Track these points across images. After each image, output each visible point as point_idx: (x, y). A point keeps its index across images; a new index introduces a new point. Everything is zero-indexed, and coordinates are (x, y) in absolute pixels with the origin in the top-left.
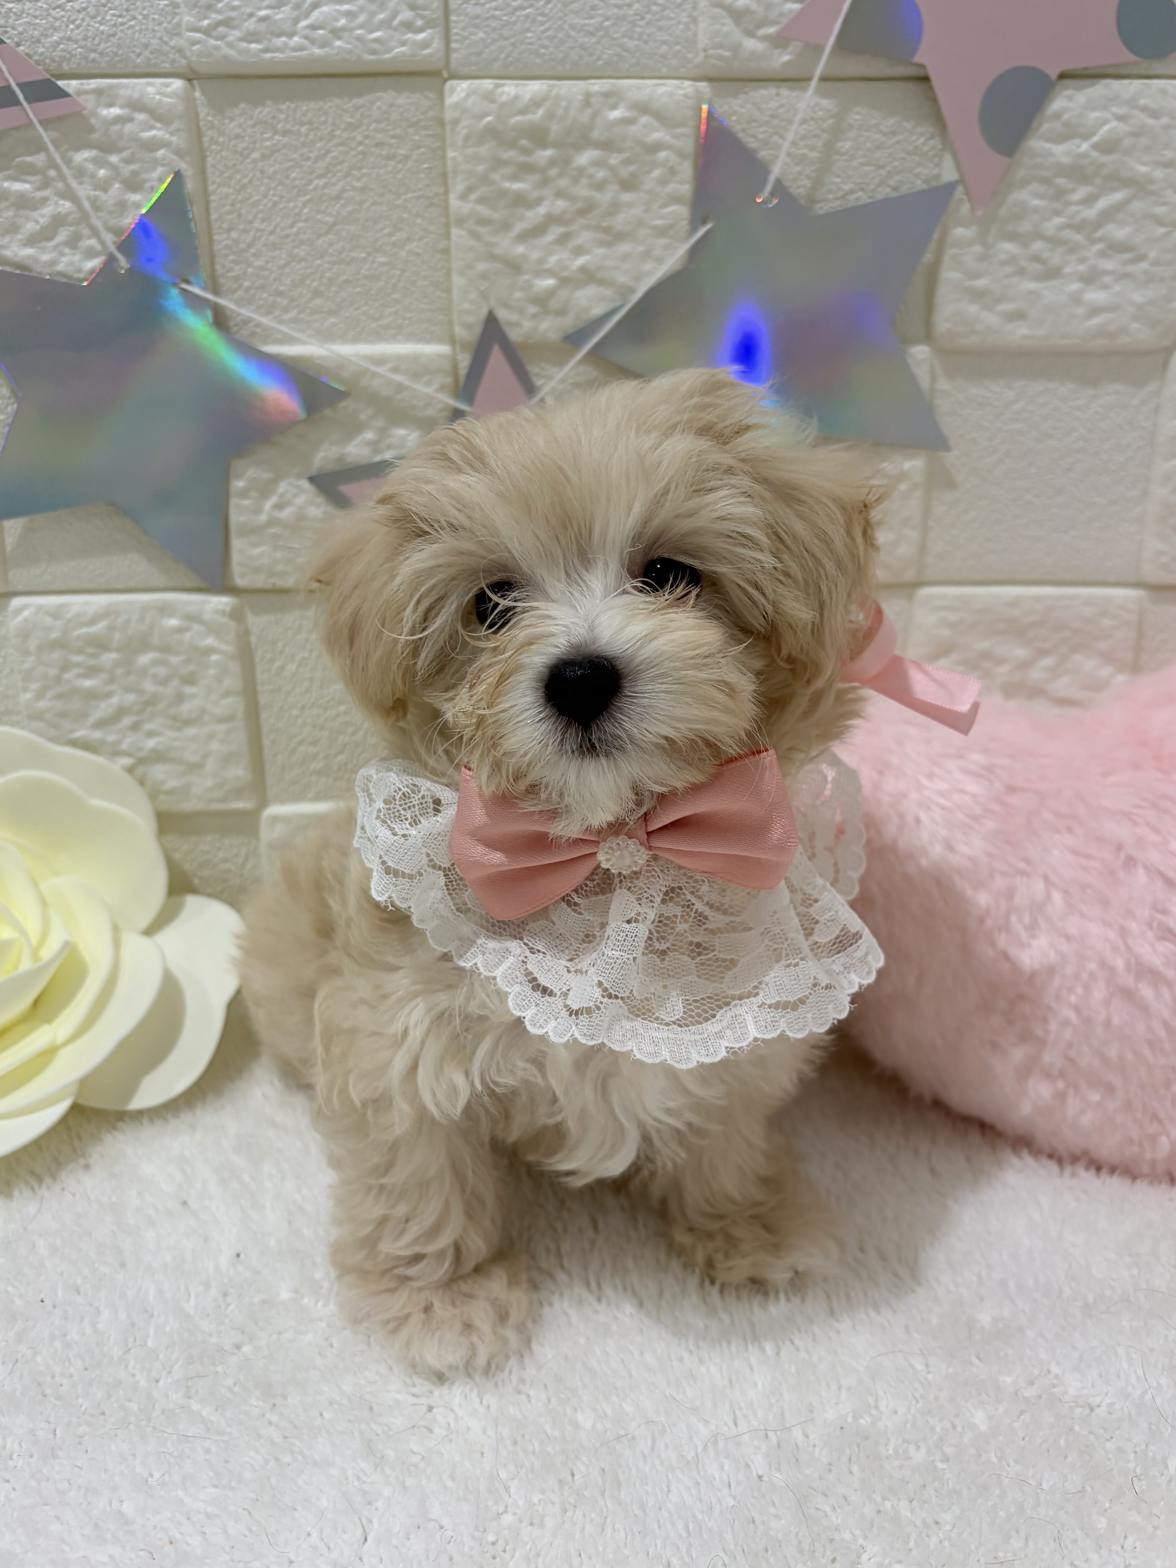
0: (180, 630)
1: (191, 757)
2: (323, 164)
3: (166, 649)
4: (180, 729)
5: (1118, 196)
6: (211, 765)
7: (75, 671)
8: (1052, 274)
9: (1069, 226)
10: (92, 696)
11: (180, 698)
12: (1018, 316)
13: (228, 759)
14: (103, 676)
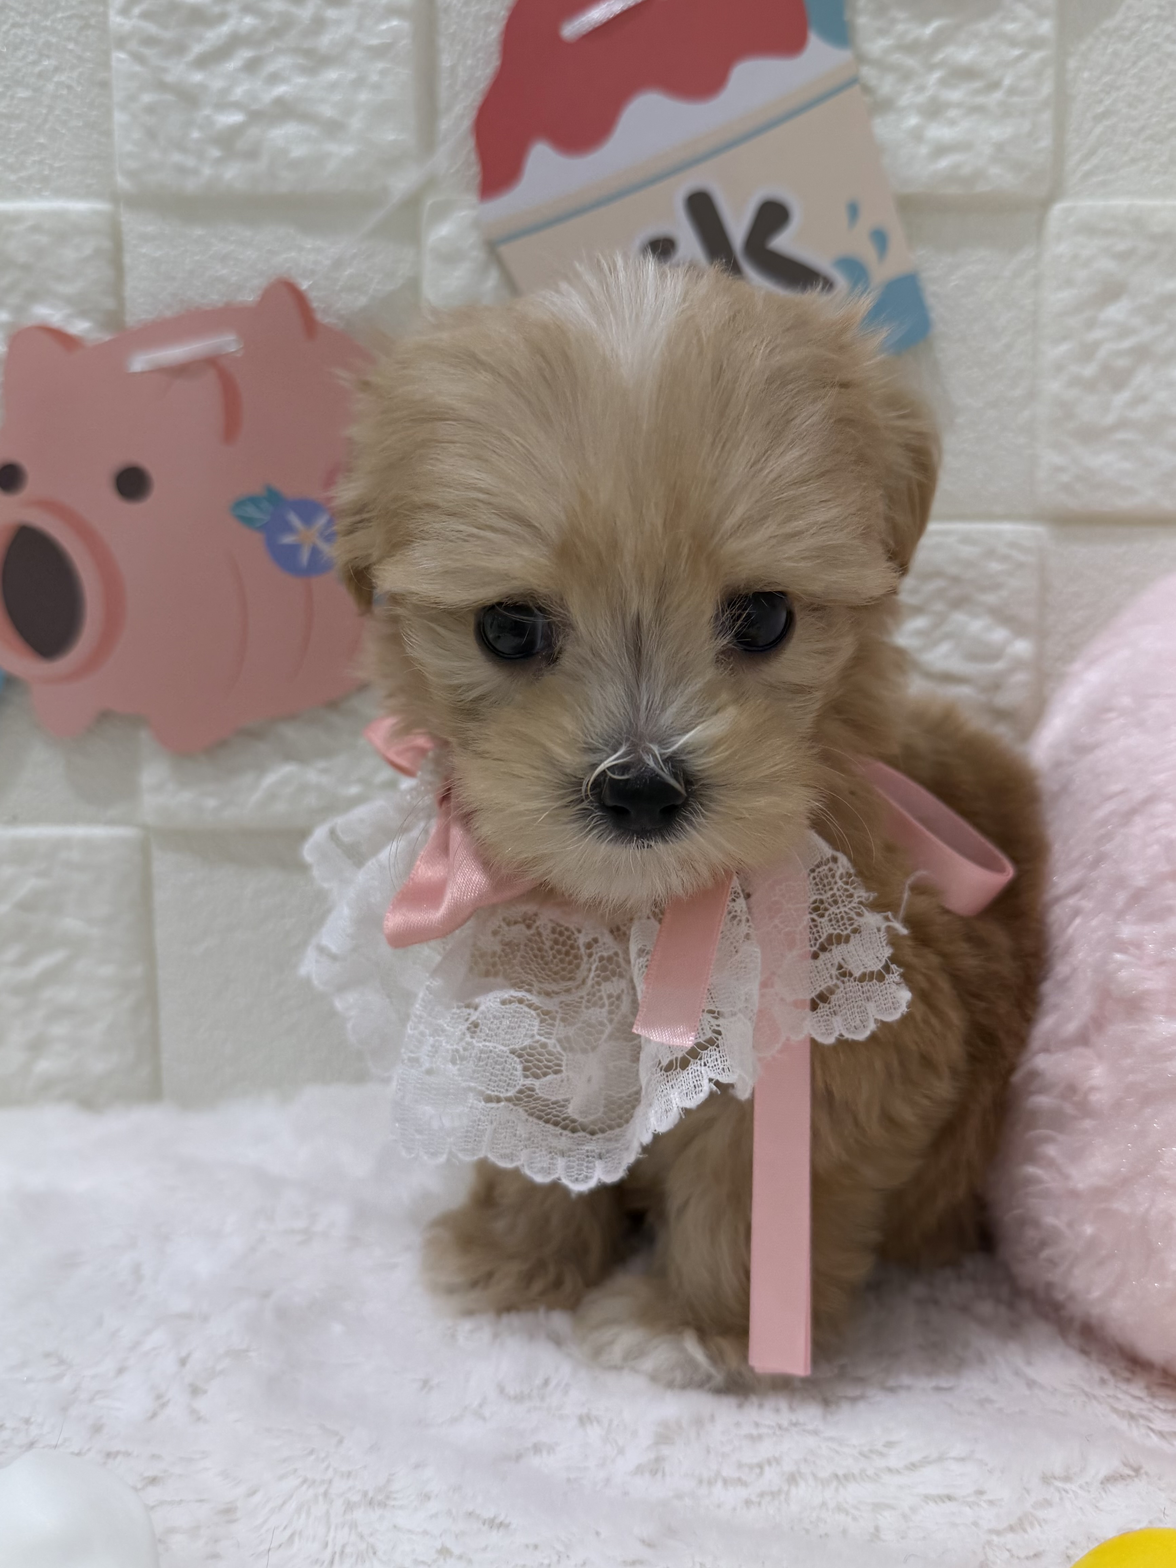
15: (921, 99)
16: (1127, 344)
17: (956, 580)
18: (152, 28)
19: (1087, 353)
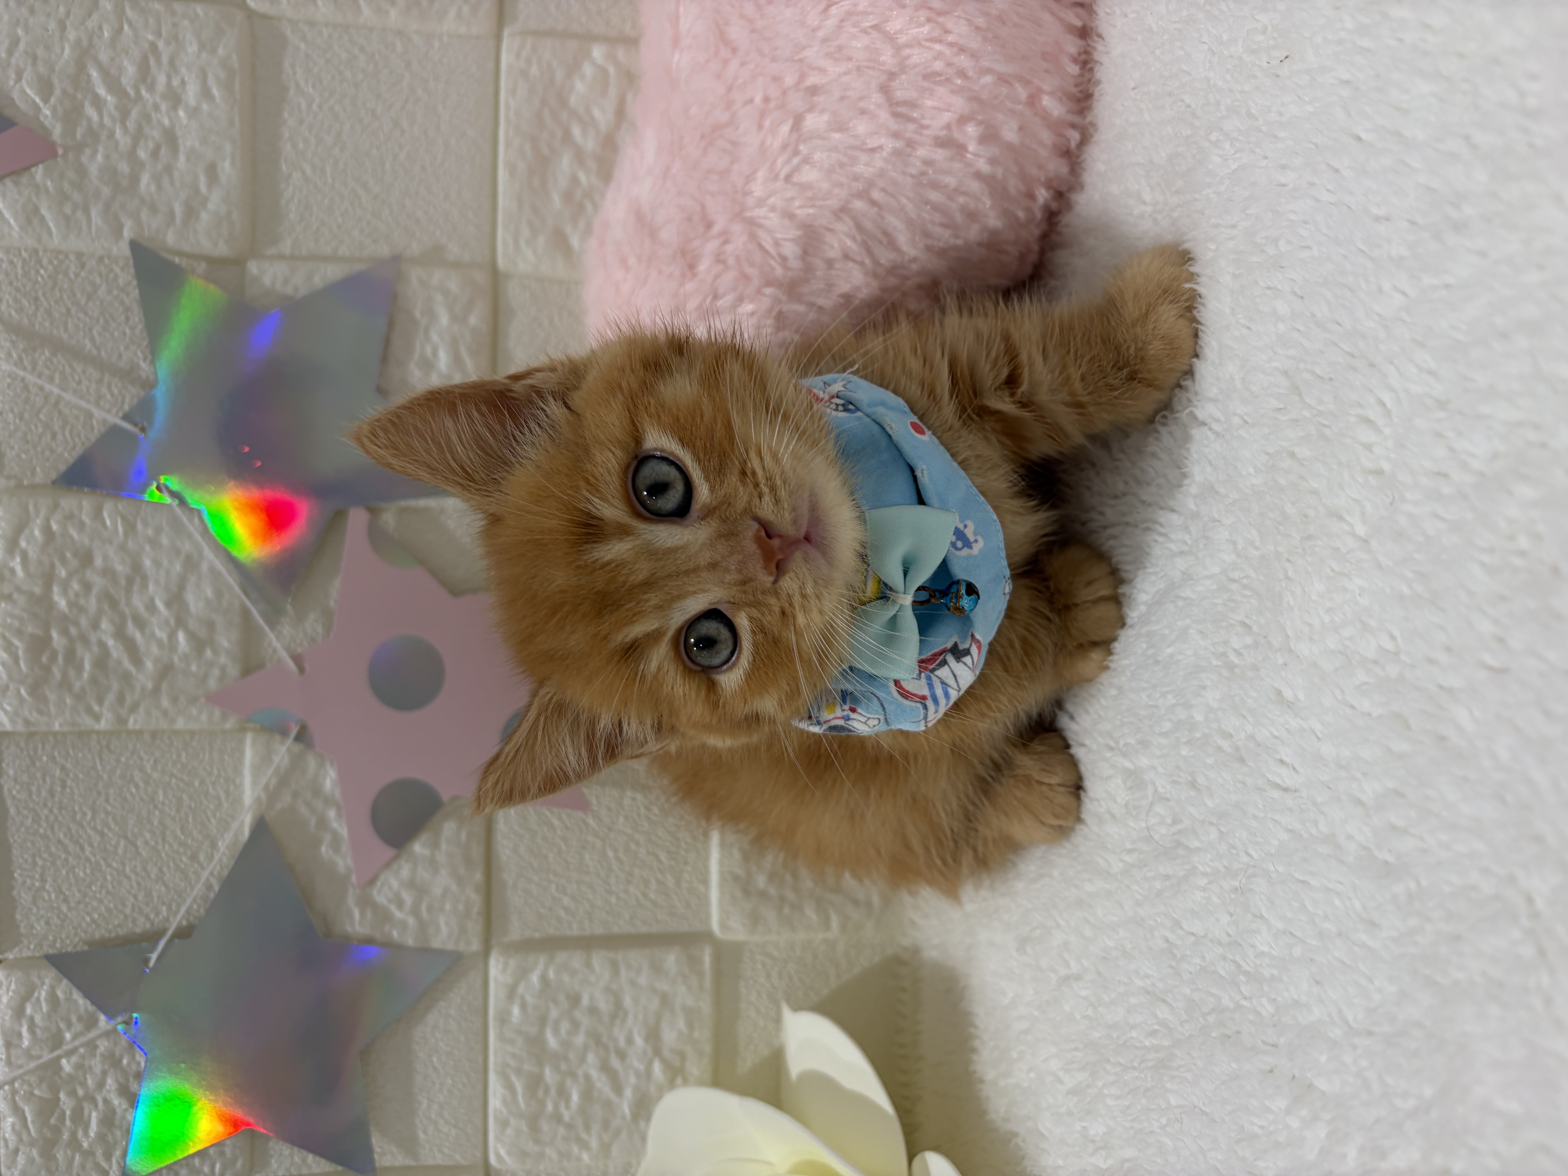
0: (523, 1006)
1: (654, 1004)
2: (71, 847)
3: (543, 1021)
4: (626, 1013)
5: (94, 74)
6: (663, 986)
7: (563, 1109)
8: (171, 138)
9: (123, 122)
10: (588, 1094)
11: (593, 1011)
12: (212, 171)
13: (657, 969)
14: (569, 1082)
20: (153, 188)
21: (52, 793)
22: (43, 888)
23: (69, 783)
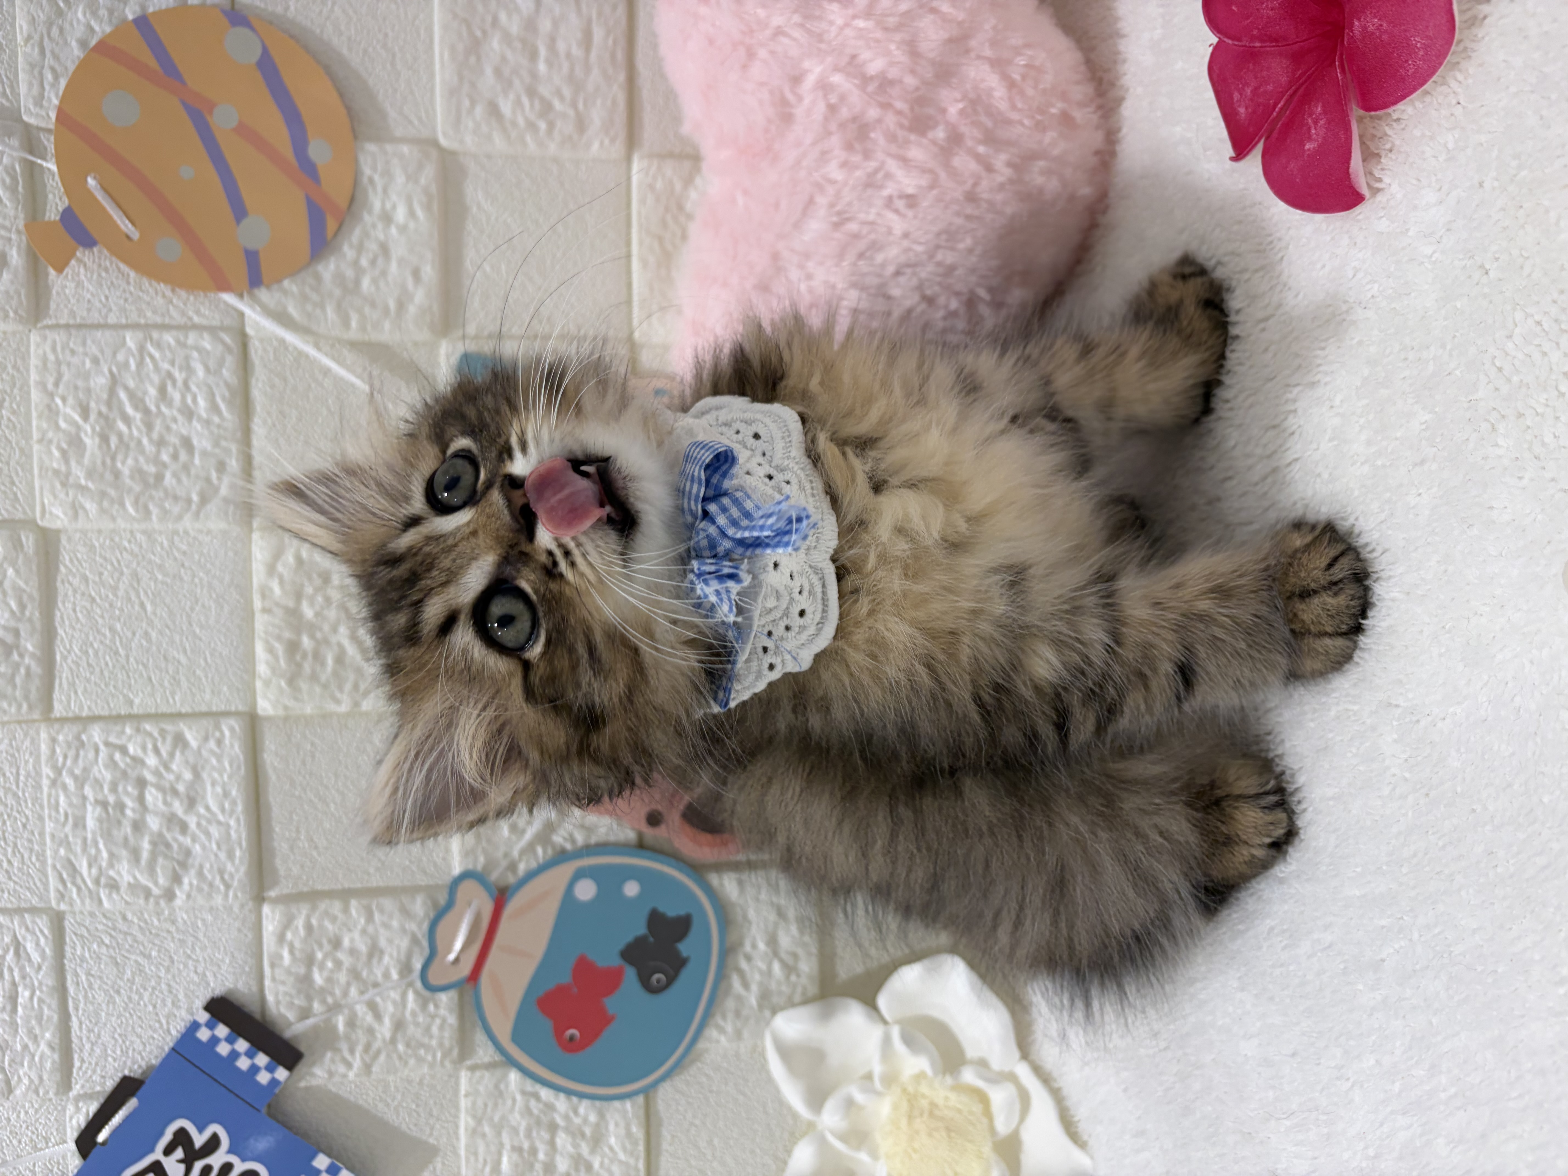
15: (380, 226)
16: (525, 101)
17: (667, 209)
18: (348, 687)
19: (532, 126)
20: (373, 289)
21: (304, 763)
22: (299, 839)
23: (317, 755)
